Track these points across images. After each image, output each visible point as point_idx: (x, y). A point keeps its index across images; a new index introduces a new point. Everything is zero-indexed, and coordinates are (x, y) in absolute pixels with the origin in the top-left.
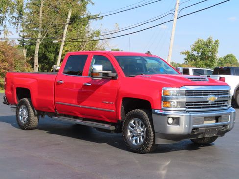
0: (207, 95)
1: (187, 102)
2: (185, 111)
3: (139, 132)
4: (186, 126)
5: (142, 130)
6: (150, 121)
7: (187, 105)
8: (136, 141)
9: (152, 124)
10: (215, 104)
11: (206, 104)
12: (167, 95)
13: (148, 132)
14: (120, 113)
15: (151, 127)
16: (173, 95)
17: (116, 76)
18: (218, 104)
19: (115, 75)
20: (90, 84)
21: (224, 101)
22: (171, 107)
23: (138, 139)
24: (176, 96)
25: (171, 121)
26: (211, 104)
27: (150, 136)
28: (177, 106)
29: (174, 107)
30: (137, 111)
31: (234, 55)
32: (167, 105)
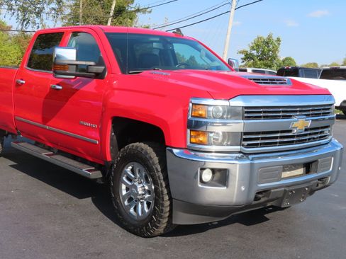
0: (290, 117)
1: (246, 134)
2: (240, 152)
3: (140, 192)
4: (243, 189)
5: (147, 188)
6: (162, 171)
7: (245, 140)
8: (135, 209)
9: (166, 179)
10: (305, 135)
11: (286, 137)
12: (200, 116)
13: (157, 195)
14: (108, 148)
15: (164, 185)
16: (214, 118)
17: (105, 71)
18: (310, 134)
19: (101, 69)
20: (60, 88)
21: (322, 128)
22: (209, 144)
23: (140, 206)
24: (222, 118)
25: (207, 176)
26: (298, 136)
27: (163, 205)
28: (223, 141)
29: (215, 144)
30: (137, 147)
31: (292, 58)
32: (201, 139)
